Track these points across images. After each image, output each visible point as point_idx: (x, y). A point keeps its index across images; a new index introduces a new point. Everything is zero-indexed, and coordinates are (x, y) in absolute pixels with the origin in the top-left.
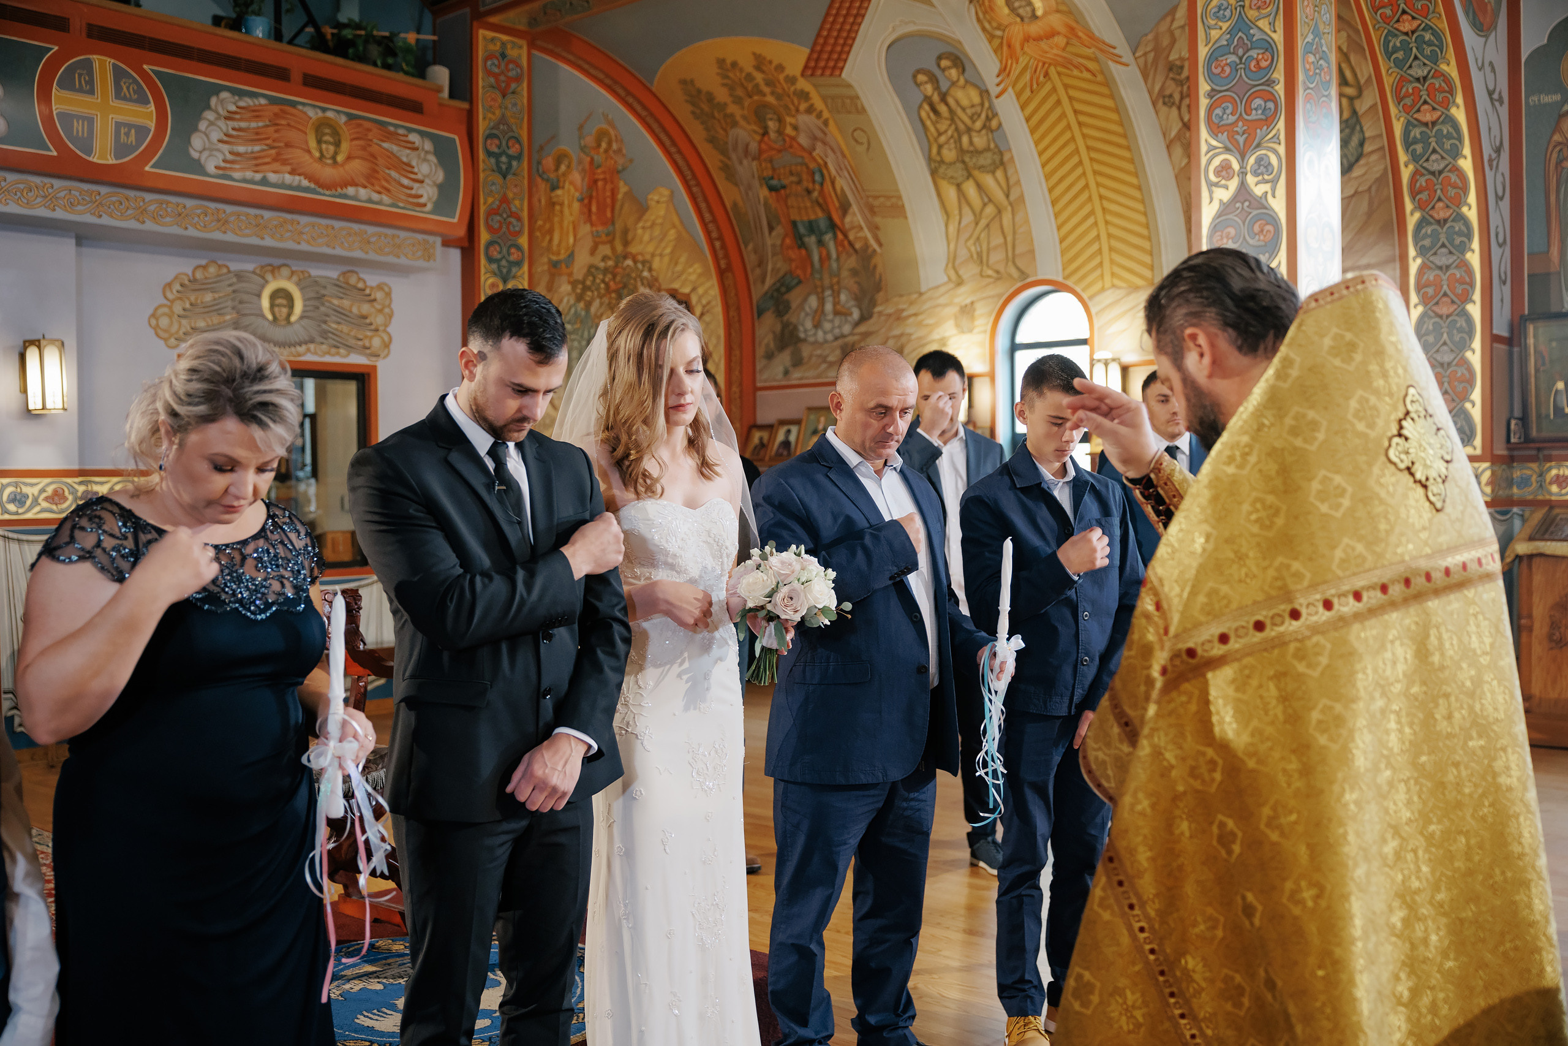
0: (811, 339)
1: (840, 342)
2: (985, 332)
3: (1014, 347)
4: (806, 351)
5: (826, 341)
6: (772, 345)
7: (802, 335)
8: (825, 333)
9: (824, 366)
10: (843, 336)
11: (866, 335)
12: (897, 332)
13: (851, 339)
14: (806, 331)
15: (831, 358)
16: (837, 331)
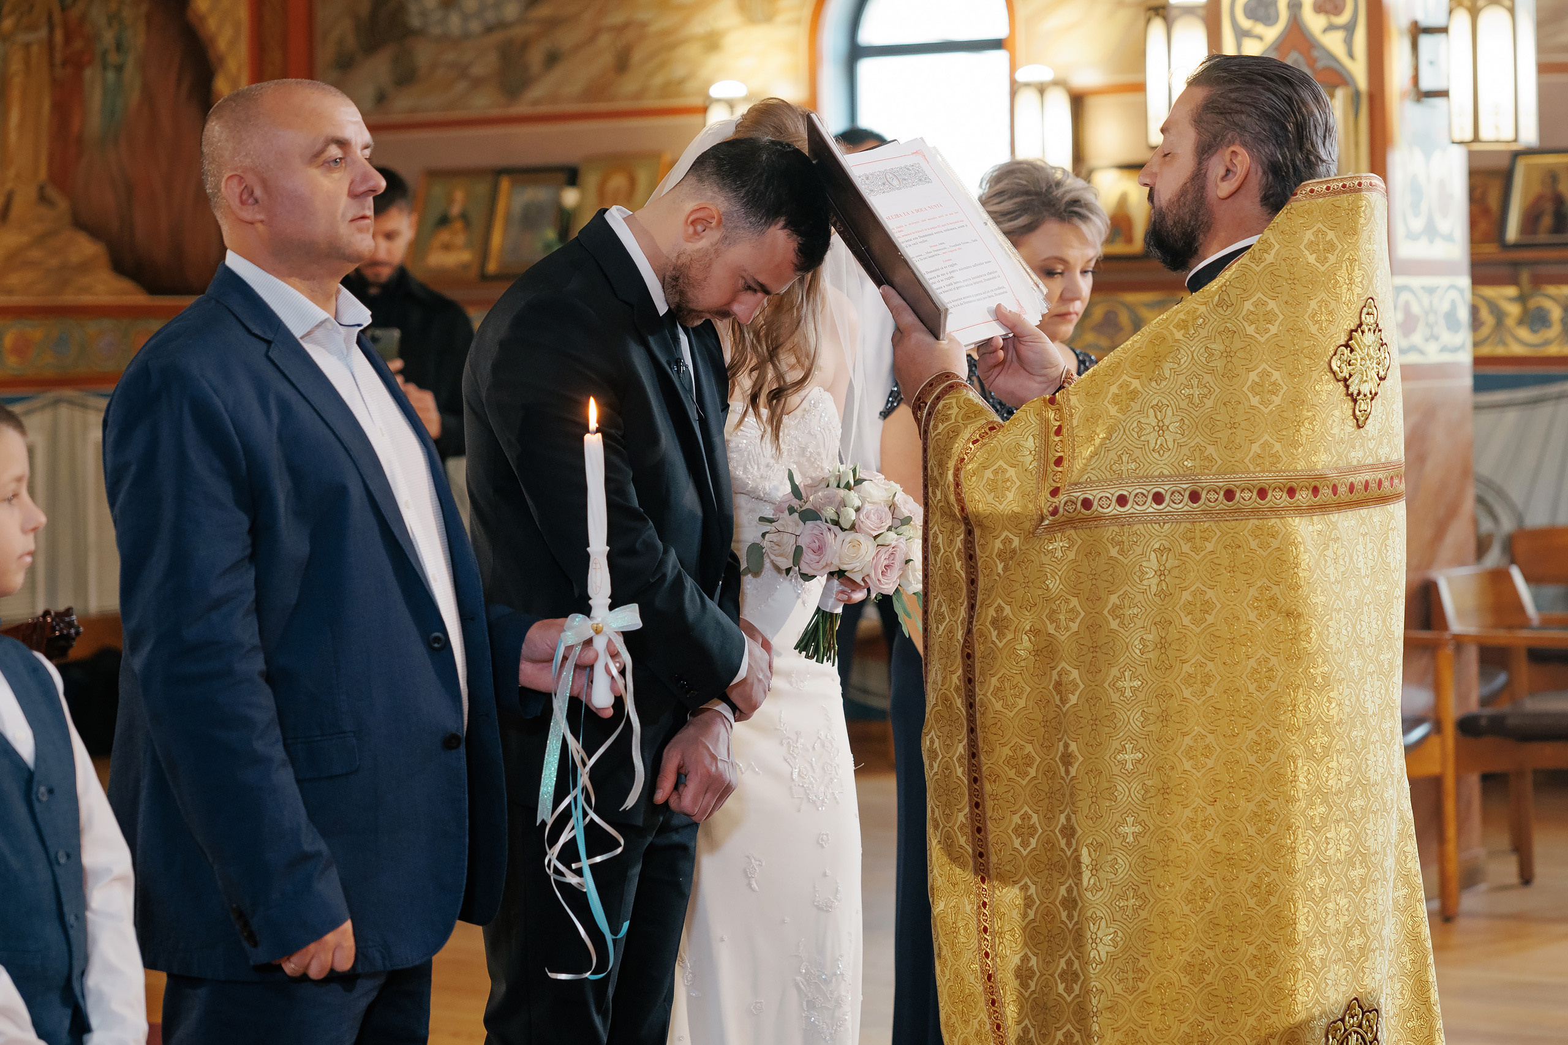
0: (436, 30)
1: (498, 36)
2: (797, 22)
3: (856, 53)
4: (423, 54)
5: (466, 36)
6: (351, 42)
7: (416, 22)
8: (466, 18)
9: (461, 86)
10: (502, 25)
11: (553, 24)
12: (617, 18)
13: (519, 32)
14: (424, 14)
15: (478, 70)
16: (490, 16)
